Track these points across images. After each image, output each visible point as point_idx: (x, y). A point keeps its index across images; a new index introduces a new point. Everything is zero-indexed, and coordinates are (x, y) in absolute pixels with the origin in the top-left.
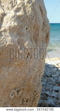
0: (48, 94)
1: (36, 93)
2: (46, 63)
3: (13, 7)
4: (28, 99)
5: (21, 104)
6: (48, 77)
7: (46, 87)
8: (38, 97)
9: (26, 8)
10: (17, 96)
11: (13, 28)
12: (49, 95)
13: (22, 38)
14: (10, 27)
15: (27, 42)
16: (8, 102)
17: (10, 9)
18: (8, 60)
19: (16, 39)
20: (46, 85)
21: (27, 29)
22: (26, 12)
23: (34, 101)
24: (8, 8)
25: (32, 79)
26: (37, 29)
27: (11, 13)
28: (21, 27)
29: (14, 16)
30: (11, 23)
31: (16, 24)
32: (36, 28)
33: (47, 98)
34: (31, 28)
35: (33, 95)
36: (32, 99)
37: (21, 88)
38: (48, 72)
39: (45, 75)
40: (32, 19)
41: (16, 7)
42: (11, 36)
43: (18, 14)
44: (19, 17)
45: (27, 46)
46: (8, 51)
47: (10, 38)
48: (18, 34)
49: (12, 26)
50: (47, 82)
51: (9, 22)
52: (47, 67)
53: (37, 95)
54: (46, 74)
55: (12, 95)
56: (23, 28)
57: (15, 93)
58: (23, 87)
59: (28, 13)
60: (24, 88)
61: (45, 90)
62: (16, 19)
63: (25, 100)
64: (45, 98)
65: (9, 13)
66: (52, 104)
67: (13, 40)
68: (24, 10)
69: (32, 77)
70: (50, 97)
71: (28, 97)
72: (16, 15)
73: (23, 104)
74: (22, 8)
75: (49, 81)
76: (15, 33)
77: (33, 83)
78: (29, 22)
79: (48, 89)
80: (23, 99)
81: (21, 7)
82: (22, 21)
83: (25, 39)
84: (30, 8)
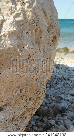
0: (62, 97)
1: (39, 92)
2: (66, 65)
3: (12, 13)
4: (31, 98)
5: (24, 101)
6: (65, 80)
7: (62, 90)
8: (41, 96)
9: (25, 13)
10: (20, 94)
11: (12, 32)
12: (64, 98)
13: (22, 41)
14: (9, 32)
15: (27, 45)
16: (11, 99)
17: (9, 15)
18: (8, 62)
19: (15, 43)
20: (62, 88)
21: (27, 32)
22: (26, 17)
23: (37, 100)
24: (8, 15)
25: (34, 80)
26: (40, 32)
27: (10, 19)
28: (21, 31)
29: (14, 21)
30: (10, 28)
31: (15, 29)
32: (38, 31)
33: (61, 101)
34: (32, 31)
35: (36, 94)
36: (35, 98)
37: (24, 87)
38: (66, 74)
39: (62, 78)
40: (32, 23)
41: (16, 13)
42: (11, 40)
43: (17, 19)
44: (18, 22)
45: (27, 49)
46: (8, 54)
47: (9, 42)
48: (17, 38)
49: (11, 31)
50: (63, 85)
51: (8, 27)
52: (65, 70)
53: (41, 95)
54: (64, 77)
55: (15, 93)
56: (23, 32)
57: (18, 91)
58: (25, 87)
59: (28, 17)
60: (27, 87)
61: (60, 94)
62: (15, 24)
63: (28, 98)
64: (59, 101)
65: (9, 19)
66: (66, 108)
67: (12, 43)
68: (24, 15)
69: (35, 78)
70: (64, 100)
71: (31, 96)
72: (15, 20)
73: (26, 102)
74: (22, 13)
75: (66, 84)
76: (15, 37)
77: (35, 83)
78: (30, 26)
79: (64, 92)
80: (26, 97)
81: (20, 12)
82: (21, 26)
83: (25, 43)
84: (31, 13)
